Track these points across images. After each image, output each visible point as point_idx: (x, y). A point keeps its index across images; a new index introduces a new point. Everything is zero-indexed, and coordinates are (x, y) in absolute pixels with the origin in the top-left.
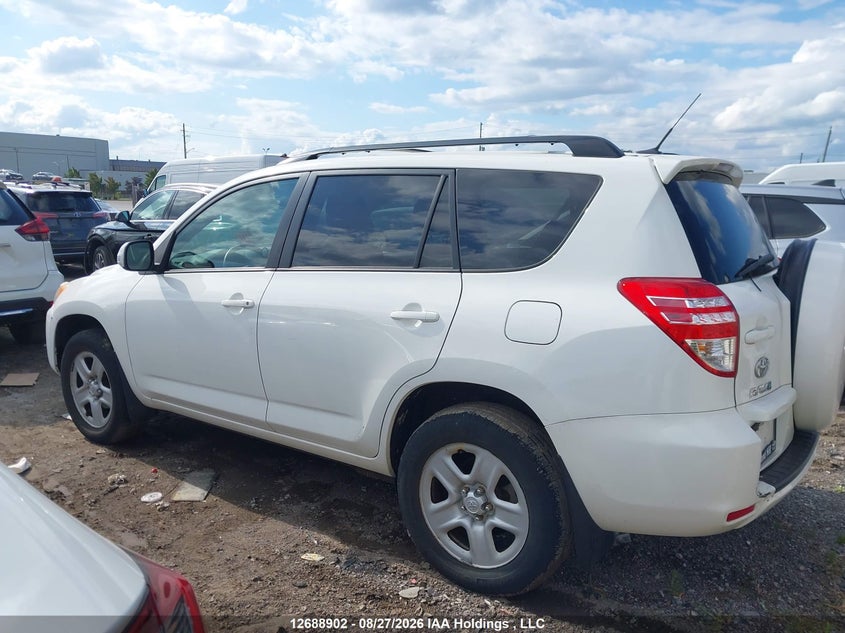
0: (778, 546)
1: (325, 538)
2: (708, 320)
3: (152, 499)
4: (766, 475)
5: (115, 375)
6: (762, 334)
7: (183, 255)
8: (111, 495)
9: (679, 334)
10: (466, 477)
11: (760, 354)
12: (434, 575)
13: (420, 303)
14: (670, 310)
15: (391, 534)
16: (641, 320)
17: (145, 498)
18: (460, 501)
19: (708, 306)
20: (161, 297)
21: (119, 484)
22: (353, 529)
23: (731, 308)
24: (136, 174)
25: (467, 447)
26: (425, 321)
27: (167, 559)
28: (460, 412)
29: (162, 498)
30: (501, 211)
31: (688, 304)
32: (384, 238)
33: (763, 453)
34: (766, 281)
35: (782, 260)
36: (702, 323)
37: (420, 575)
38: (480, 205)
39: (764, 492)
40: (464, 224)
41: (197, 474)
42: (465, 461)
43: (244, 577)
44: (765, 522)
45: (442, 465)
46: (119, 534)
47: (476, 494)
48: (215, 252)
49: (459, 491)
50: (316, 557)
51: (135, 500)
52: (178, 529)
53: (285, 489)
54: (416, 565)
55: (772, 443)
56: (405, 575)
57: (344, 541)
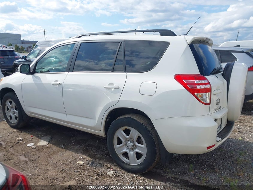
0: (222, 156)
1: (85, 157)
2: (201, 87)
3: (30, 145)
4: (219, 135)
5: (19, 107)
6: (219, 91)
7: (40, 69)
8: (18, 144)
9: (193, 92)
10: (128, 137)
11: (217, 98)
12: (118, 167)
13: (113, 83)
14: (190, 84)
15: (105, 155)
16: (181, 87)
17: (28, 145)
18: (126, 144)
19: (202, 83)
20: (33, 82)
21: (20, 141)
22: (93, 154)
23: (209, 83)
24: (30, 45)
25: (128, 128)
26: (115, 88)
27: (34, 164)
28: (126, 117)
29: (34, 145)
30: (139, 54)
31: (196, 82)
32: (104, 63)
33: (218, 128)
34: (219, 75)
35: (224, 69)
36: (200, 88)
37: (114, 167)
38: (133, 52)
39: (218, 140)
40: (127, 58)
41: (45, 137)
42: (127, 132)
43: (58, 169)
44: (218, 149)
45: (120, 133)
46: (19, 156)
47: (131, 142)
48: (50, 67)
49: (126, 141)
50: (82, 163)
51: (25, 146)
52: (39, 155)
53: (73, 141)
54: (113, 164)
55: (220, 125)
56: (109, 168)
57: (90, 157)
